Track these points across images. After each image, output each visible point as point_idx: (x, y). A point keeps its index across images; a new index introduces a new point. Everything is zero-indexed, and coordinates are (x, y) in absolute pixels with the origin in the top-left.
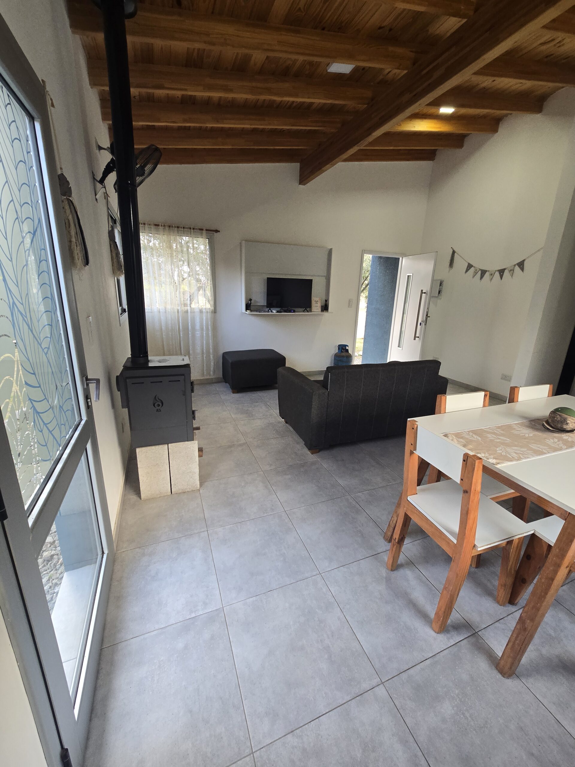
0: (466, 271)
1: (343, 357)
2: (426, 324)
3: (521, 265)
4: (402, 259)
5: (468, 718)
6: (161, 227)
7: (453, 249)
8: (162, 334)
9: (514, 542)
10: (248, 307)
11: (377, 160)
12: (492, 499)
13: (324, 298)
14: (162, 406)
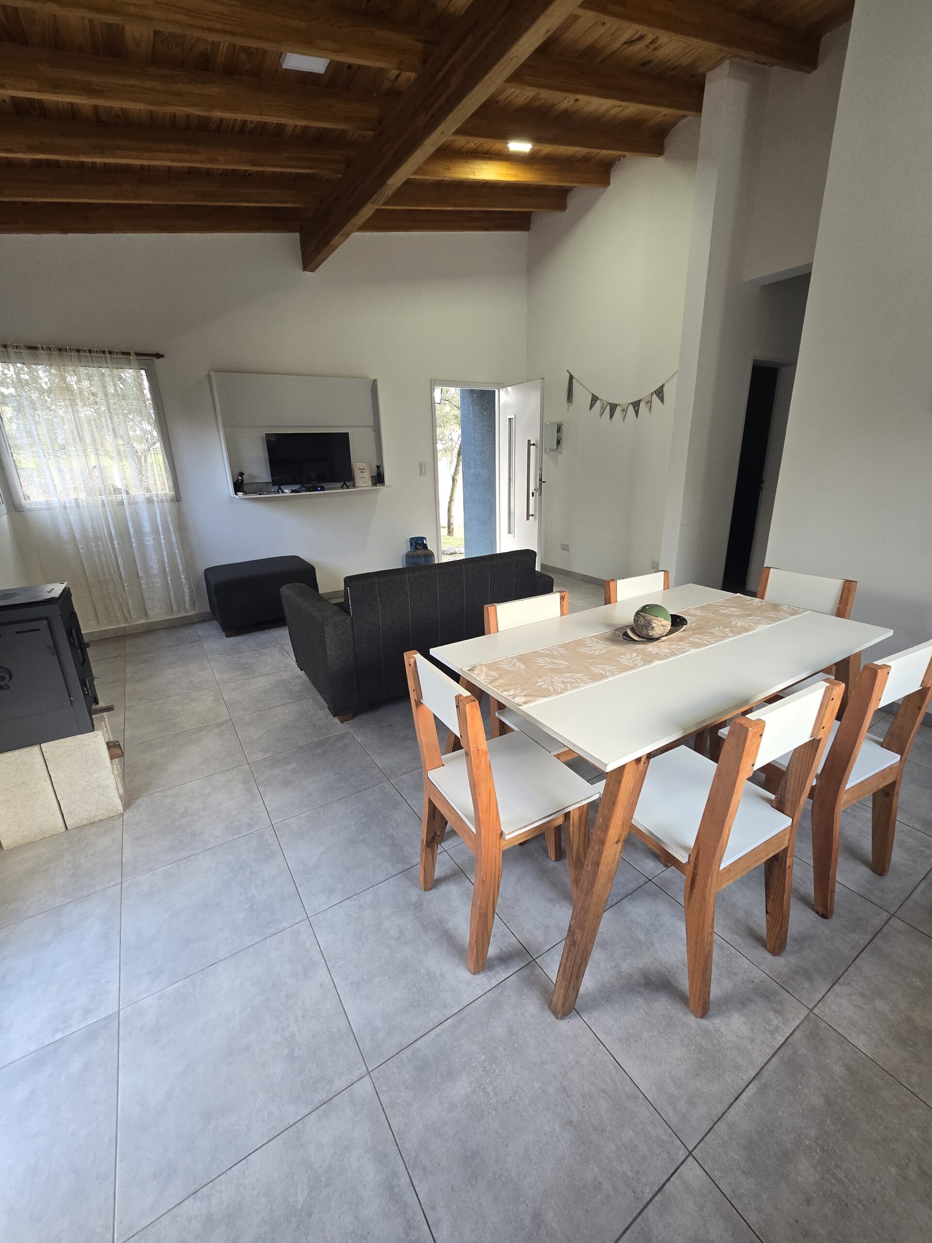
0: (591, 408)
1: (418, 556)
2: (540, 494)
3: (659, 393)
4: (499, 391)
5: (489, 1094)
6: (42, 352)
7: (569, 373)
8: (77, 547)
9: (571, 816)
10: (238, 486)
11: (435, 229)
12: (558, 756)
13: (375, 464)
14: (11, 678)
